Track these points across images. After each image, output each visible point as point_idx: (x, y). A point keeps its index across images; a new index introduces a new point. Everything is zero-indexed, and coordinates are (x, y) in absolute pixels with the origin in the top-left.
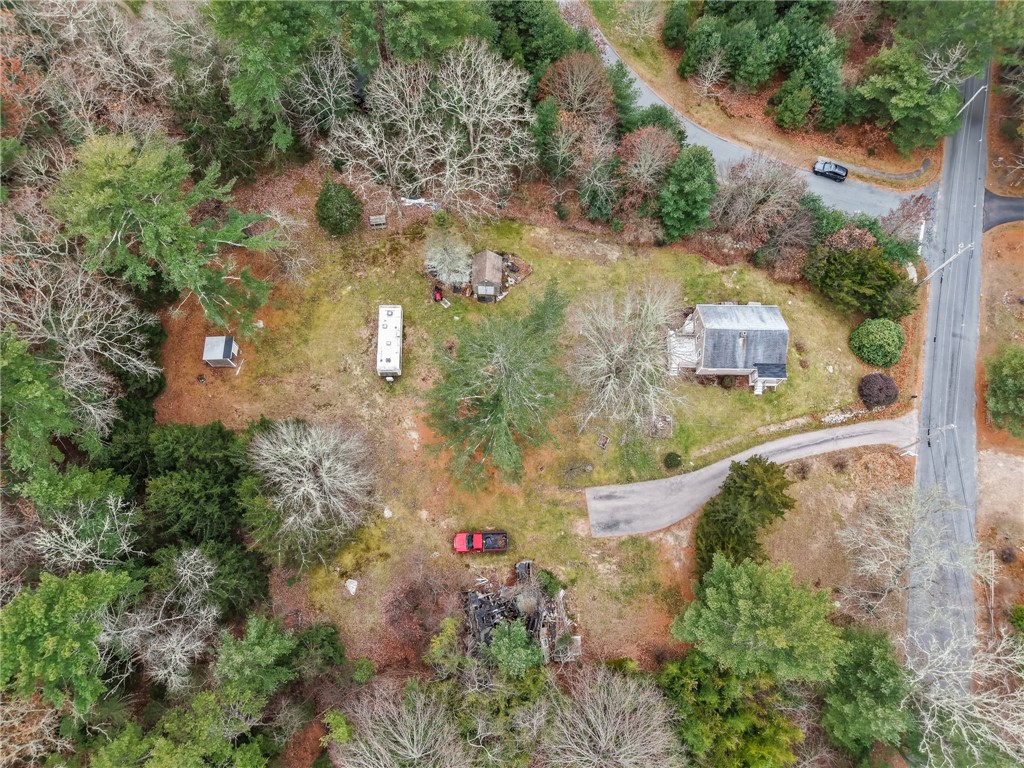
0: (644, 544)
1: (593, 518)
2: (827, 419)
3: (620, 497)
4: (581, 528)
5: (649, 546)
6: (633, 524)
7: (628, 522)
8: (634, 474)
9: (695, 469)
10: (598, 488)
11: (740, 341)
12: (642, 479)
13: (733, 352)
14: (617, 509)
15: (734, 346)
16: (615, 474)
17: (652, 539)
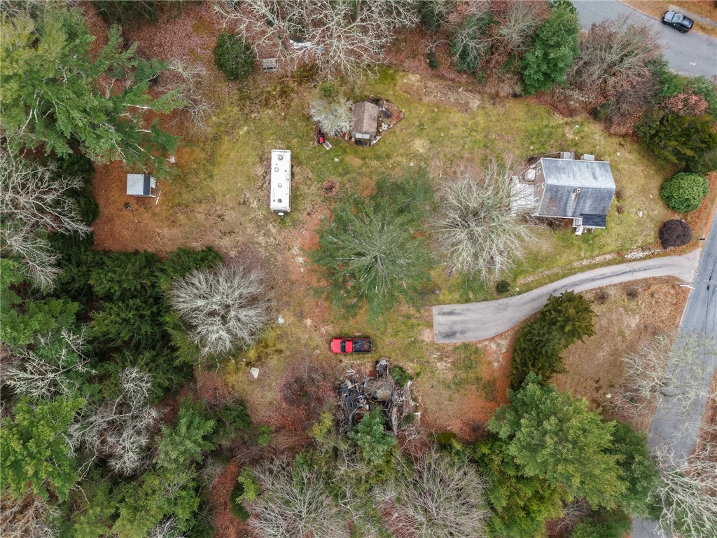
0: (473, 349)
1: (437, 329)
2: (629, 256)
3: (459, 314)
4: (427, 336)
5: (477, 350)
6: (466, 335)
7: (463, 332)
8: (471, 296)
9: (519, 293)
10: (443, 306)
11: (573, 196)
12: (477, 300)
13: (566, 204)
14: (455, 323)
15: (567, 199)
16: (456, 296)
17: (480, 346)
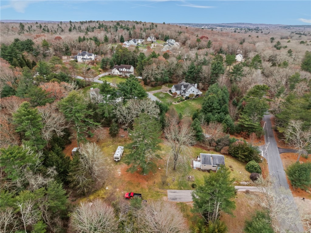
1: (169, 197)
2: (241, 183)
3: (178, 193)
4: (165, 199)
5: (186, 205)
6: (181, 199)
8: (182, 188)
10: (171, 190)
12: (185, 189)
13: (210, 160)
14: (177, 195)
16: (177, 187)
